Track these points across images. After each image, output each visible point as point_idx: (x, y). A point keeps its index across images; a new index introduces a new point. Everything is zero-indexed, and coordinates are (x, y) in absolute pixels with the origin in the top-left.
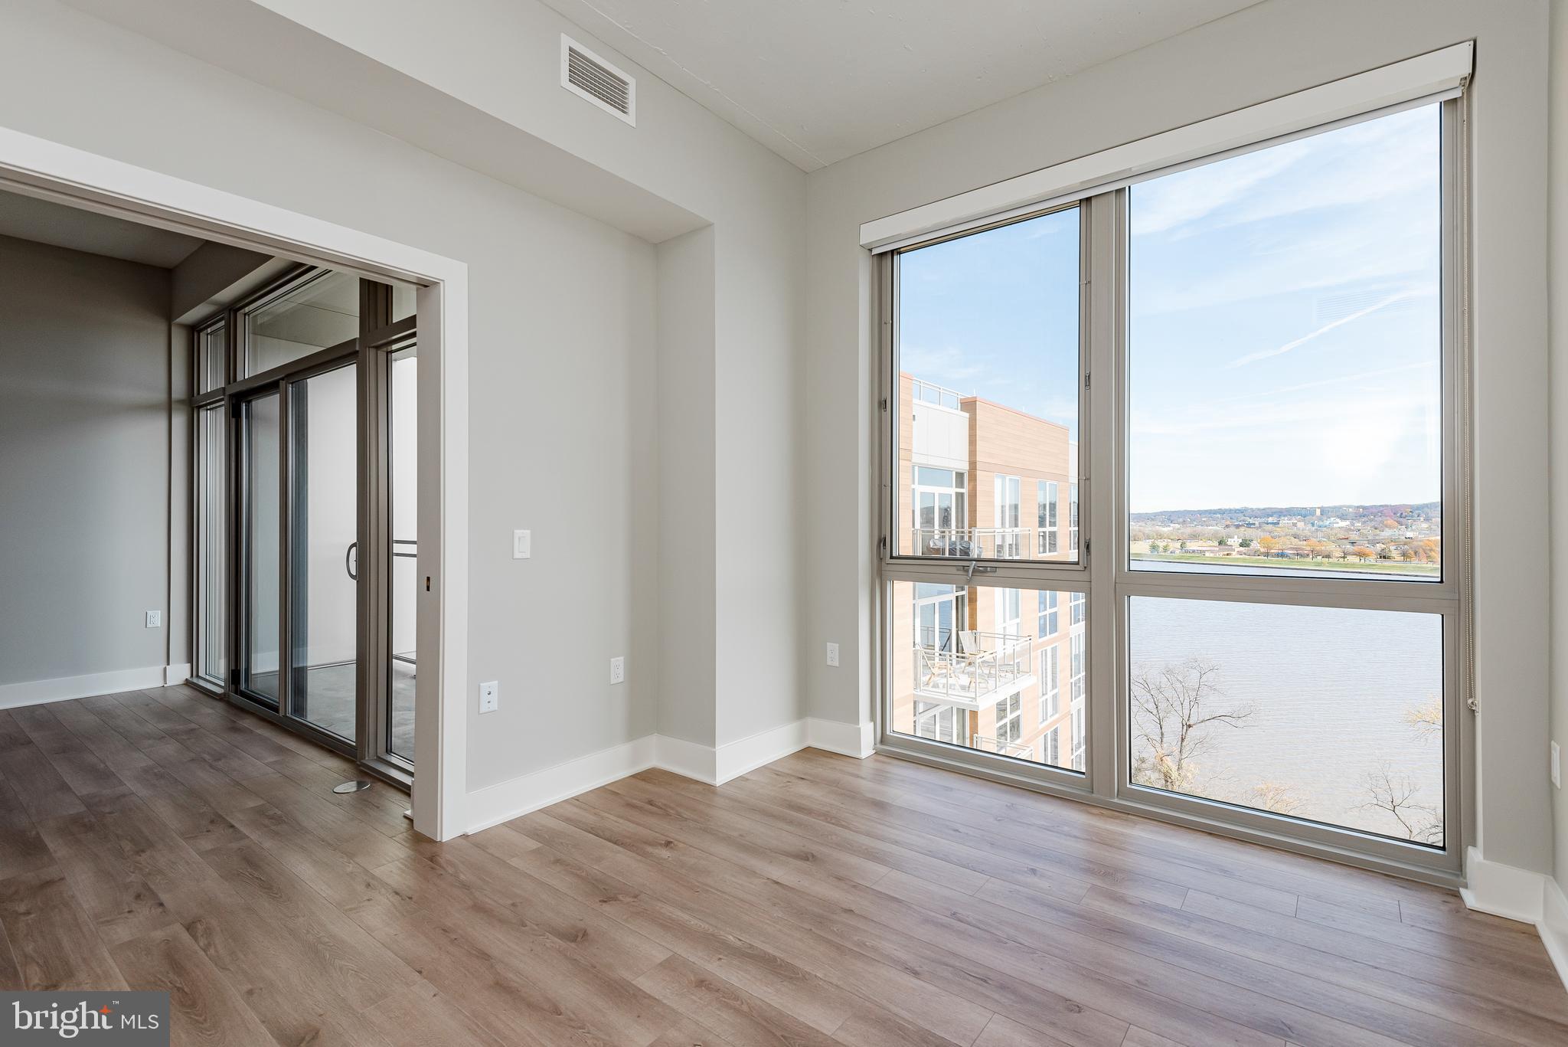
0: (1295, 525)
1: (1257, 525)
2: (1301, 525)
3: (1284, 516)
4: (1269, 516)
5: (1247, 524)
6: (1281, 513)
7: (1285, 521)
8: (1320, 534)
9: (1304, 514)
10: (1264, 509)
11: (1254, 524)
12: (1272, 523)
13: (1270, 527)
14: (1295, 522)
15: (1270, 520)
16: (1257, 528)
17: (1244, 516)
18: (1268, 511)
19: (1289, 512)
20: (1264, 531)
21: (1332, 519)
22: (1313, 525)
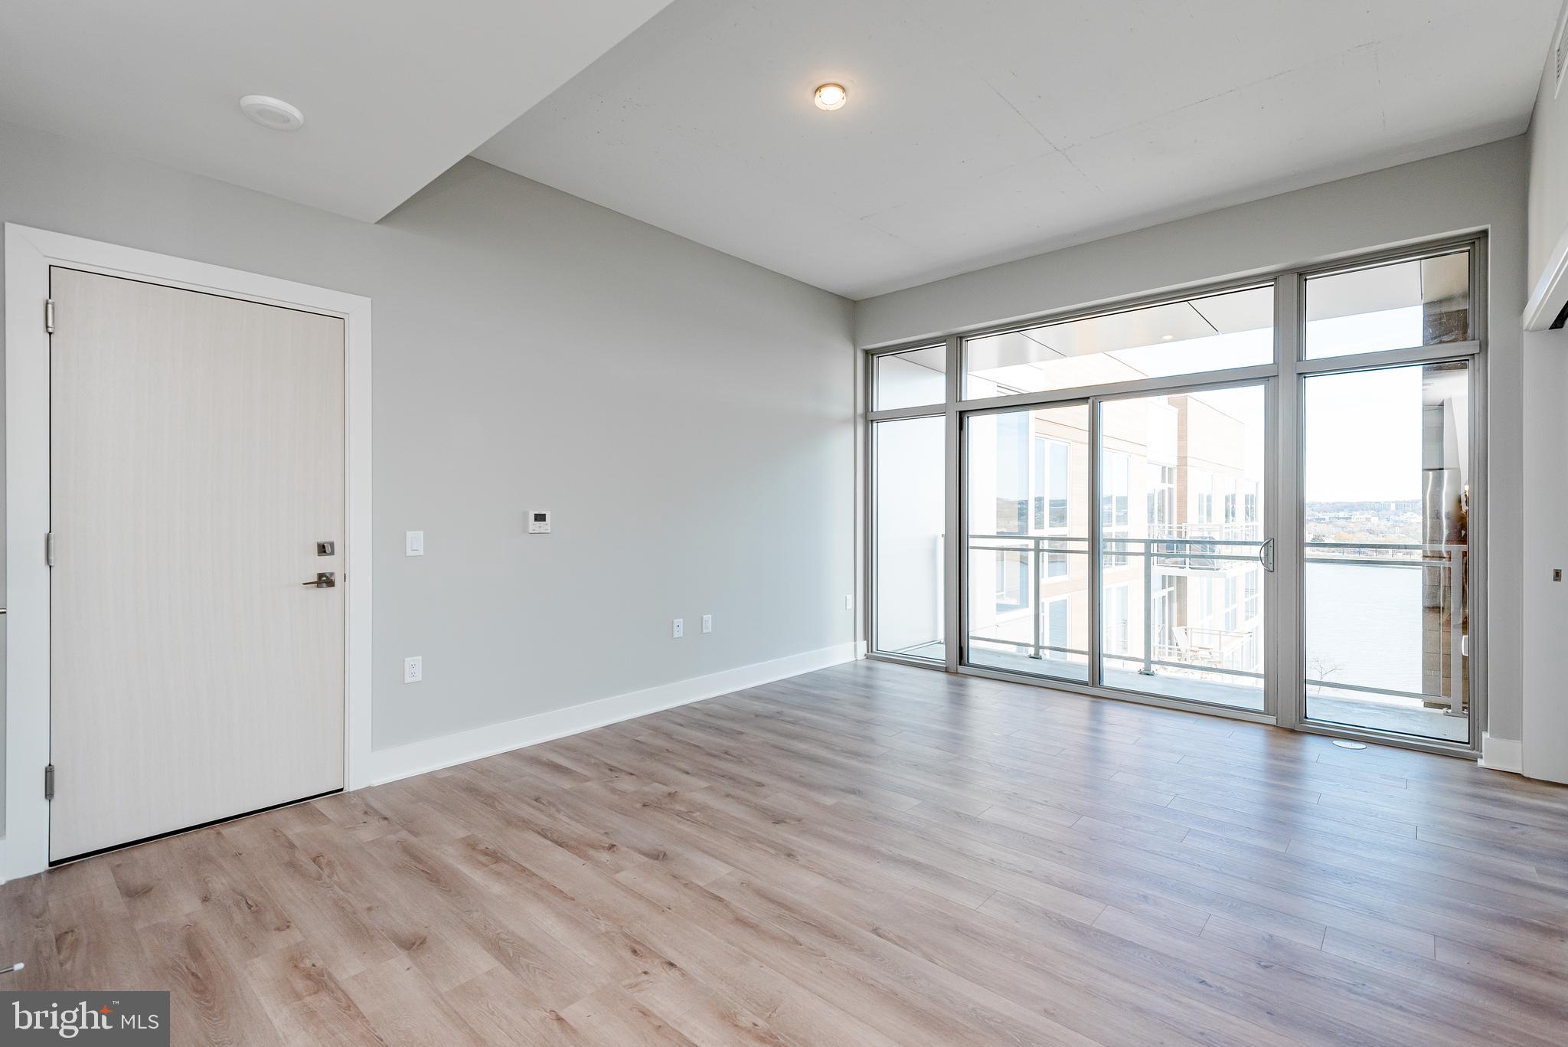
0: (1368, 519)
1: (1327, 520)
2: (1375, 520)
3: (1356, 510)
4: (1339, 510)
5: (1316, 519)
6: (1352, 507)
7: (1357, 515)
8: (1397, 530)
9: (1378, 508)
10: (1333, 504)
11: (1324, 519)
12: (1343, 518)
13: (1342, 522)
14: (1369, 516)
15: (1341, 514)
16: (1327, 524)
17: (1313, 510)
18: (1338, 505)
19: (1361, 507)
20: (1336, 526)
21: (1408, 513)
22: (1388, 519)
